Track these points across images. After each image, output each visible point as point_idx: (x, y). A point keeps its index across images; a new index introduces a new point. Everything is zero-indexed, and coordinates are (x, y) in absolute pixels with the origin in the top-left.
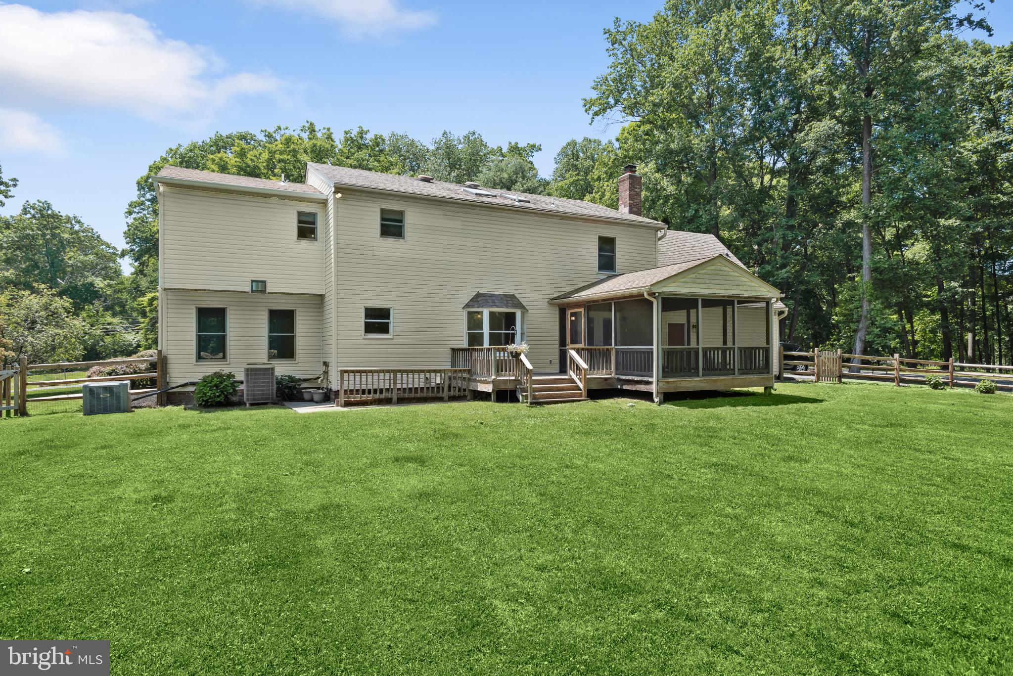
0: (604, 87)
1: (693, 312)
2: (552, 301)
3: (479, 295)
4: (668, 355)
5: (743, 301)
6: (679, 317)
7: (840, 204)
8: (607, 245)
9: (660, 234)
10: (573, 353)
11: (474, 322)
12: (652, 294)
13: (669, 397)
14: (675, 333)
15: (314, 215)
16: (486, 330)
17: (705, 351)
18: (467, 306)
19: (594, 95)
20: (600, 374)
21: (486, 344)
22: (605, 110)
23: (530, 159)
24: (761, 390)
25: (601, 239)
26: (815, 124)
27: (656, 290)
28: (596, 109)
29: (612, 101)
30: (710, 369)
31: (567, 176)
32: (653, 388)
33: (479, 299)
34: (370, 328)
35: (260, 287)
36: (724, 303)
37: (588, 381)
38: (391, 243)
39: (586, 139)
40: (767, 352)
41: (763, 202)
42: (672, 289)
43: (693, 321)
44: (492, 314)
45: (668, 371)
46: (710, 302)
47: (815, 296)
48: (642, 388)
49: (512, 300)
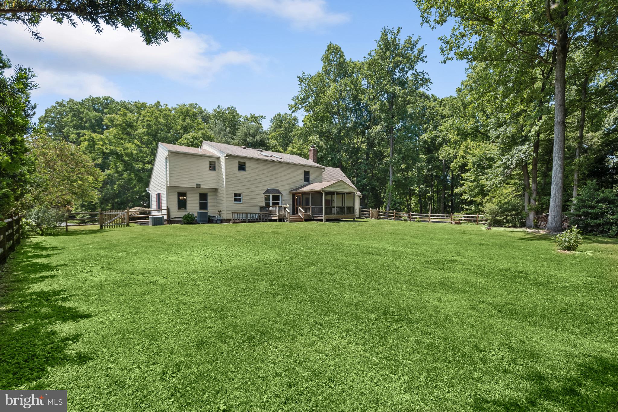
0: (297, 100)
1: (333, 196)
2: (290, 192)
3: (268, 190)
4: (326, 208)
5: (347, 193)
6: (329, 198)
7: (384, 156)
8: (307, 173)
9: (323, 170)
10: (300, 208)
11: (267, 199)
12: (323, 191)
13: (327, 220)
14: (328, 202)
15: (215, 162)
16: (271, 201)
17: (337, 207)
18: (264, 193)
19: (293, 103)
20: (308, 214)
21: (271, 205)
22: (297, 110)
23: (260, 122)
24: (352, 220)
25: (305, 171)
26: (375, 127)
27: (324, 190)
28: (293, 109)
29: (300, 106)
30: (338, 213)
31: (277, 130)
32: (323, 218)
33: (268, 191)
34: (235, 200)
35: (198, 186)
36: (342, 194)
37: (305, 216)
38: (242, 173)
39: (285, 114)
40: (354, 208)
41: (358, 153)
42: (328, 189)
43: (333, 199)
44: (273, 196)
45: (327, 213)
46: (338, 193)
47: (376, 189)
48: (320, 218)
49: (278, 191)
